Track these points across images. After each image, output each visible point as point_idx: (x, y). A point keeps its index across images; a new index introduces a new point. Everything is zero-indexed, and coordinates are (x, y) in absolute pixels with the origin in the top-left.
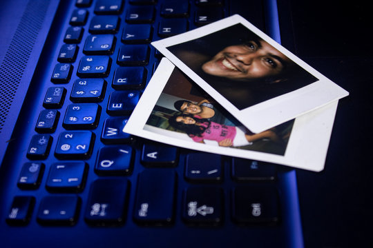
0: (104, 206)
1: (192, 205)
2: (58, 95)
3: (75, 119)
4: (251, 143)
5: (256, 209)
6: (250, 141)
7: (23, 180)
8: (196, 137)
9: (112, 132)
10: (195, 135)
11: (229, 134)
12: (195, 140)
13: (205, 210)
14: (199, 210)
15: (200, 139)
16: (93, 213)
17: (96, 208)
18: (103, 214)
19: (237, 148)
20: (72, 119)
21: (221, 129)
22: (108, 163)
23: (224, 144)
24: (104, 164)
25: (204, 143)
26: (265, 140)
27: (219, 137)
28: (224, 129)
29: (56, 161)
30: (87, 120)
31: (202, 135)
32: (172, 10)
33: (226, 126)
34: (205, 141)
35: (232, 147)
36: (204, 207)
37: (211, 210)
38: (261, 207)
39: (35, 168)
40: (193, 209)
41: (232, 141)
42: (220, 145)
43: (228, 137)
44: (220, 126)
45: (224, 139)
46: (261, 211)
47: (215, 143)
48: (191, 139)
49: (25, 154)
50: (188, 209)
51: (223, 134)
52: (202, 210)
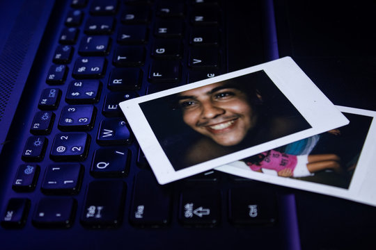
0: (100, 208)
1: (189, 207)
2: (53, 96)
3: (70, 121)
4: (313, 174)
5: (253, 210)
6: (311, 172)
7: (18, 182)
8: (254, 166)
9: (108, 133)
10: (253, 164)
11: (290, 163)
12: (253, 169)
13: (202, 212)
14: (195, 212)
15: (259, 168)
16: (88, 215)
17: (92, 210)
18: (98, 216)
19: (298, 178)
20: (67, 120)
21: (281, 158)
22: (104, 165)
23: (284, 174)
24: (100, 165)
25: (262, 172)
26: (328, 171)
27: (279, 166)
28: (284, 158)
29: (52, 162)
30: (82, 122)
31: (261, 163)
32: (167, 10)
33: (287, 154)
34: (264, 170)
35: (292, 177)
36: (201, 209)
37: (208, 212)
38: (257, 208)
39: (30, 170)
40: (189, 210)
41: (292, 171)
42: (279, 175)
43: (288, 167)
44: (281, 155)
45: (284, 169)
46: (258, 212)
47: (274, 172)
48: (248, 168)
49: (21, 157)
50: (184, 210)
51: (283, 164)
52: (199, 212)
